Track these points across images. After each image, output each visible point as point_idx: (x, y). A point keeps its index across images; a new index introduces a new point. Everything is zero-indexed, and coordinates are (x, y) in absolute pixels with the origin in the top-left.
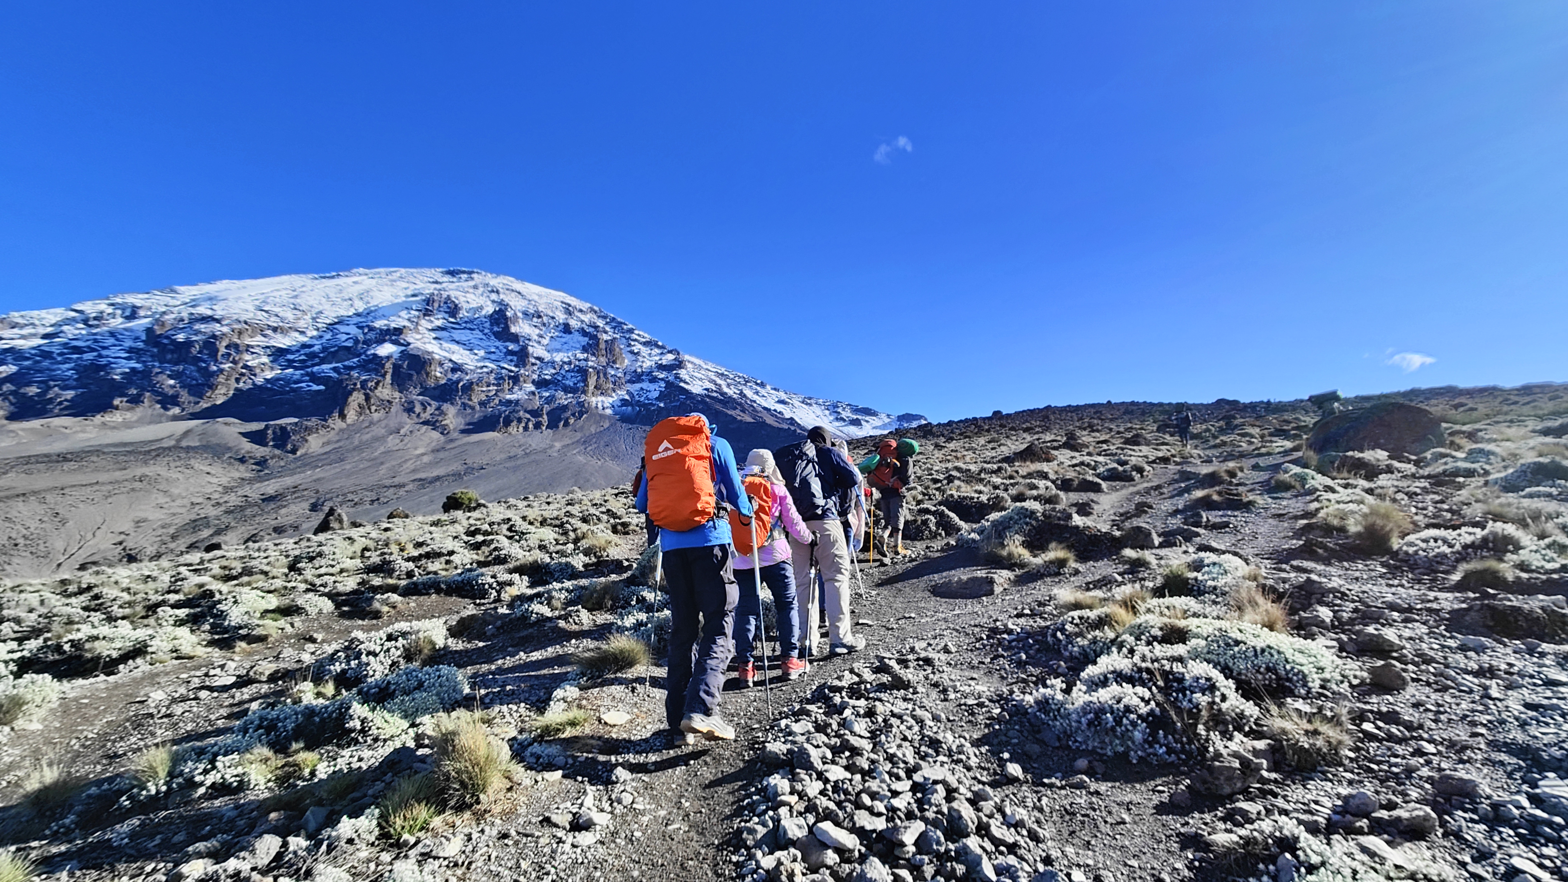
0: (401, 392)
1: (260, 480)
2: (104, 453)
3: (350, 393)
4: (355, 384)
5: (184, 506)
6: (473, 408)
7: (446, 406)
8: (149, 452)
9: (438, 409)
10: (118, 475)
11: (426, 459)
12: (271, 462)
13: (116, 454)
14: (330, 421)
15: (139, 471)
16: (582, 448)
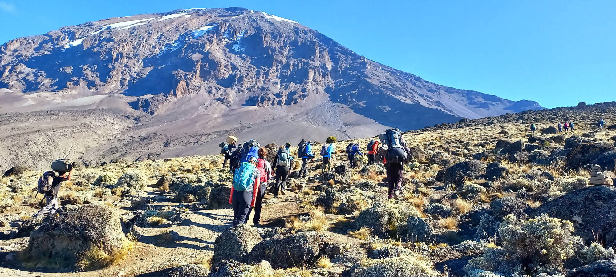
0: (204, 81)
1: (137, 128)
2: (66, 111)
3: (179, 82)
4: (181, 77)
5: (105, 140)
6: (243, 91)
7: (228, 90)
8: (85, 111)
9: (225, 92)
10: (75, 123)
11: (220, 120)
12: (142, 119)
13: (72, 112)
14: (169, 97)
15: (83, 121)
16: (305, 117)
